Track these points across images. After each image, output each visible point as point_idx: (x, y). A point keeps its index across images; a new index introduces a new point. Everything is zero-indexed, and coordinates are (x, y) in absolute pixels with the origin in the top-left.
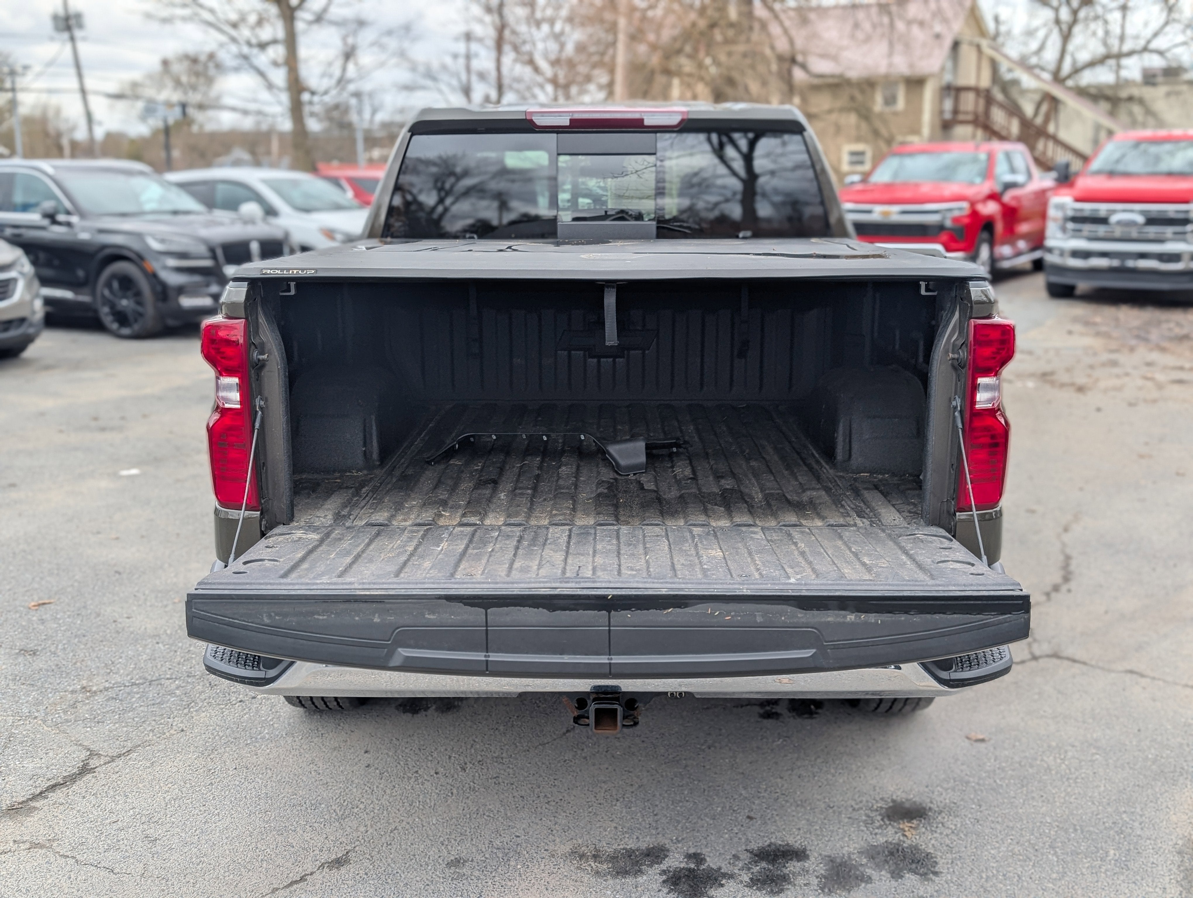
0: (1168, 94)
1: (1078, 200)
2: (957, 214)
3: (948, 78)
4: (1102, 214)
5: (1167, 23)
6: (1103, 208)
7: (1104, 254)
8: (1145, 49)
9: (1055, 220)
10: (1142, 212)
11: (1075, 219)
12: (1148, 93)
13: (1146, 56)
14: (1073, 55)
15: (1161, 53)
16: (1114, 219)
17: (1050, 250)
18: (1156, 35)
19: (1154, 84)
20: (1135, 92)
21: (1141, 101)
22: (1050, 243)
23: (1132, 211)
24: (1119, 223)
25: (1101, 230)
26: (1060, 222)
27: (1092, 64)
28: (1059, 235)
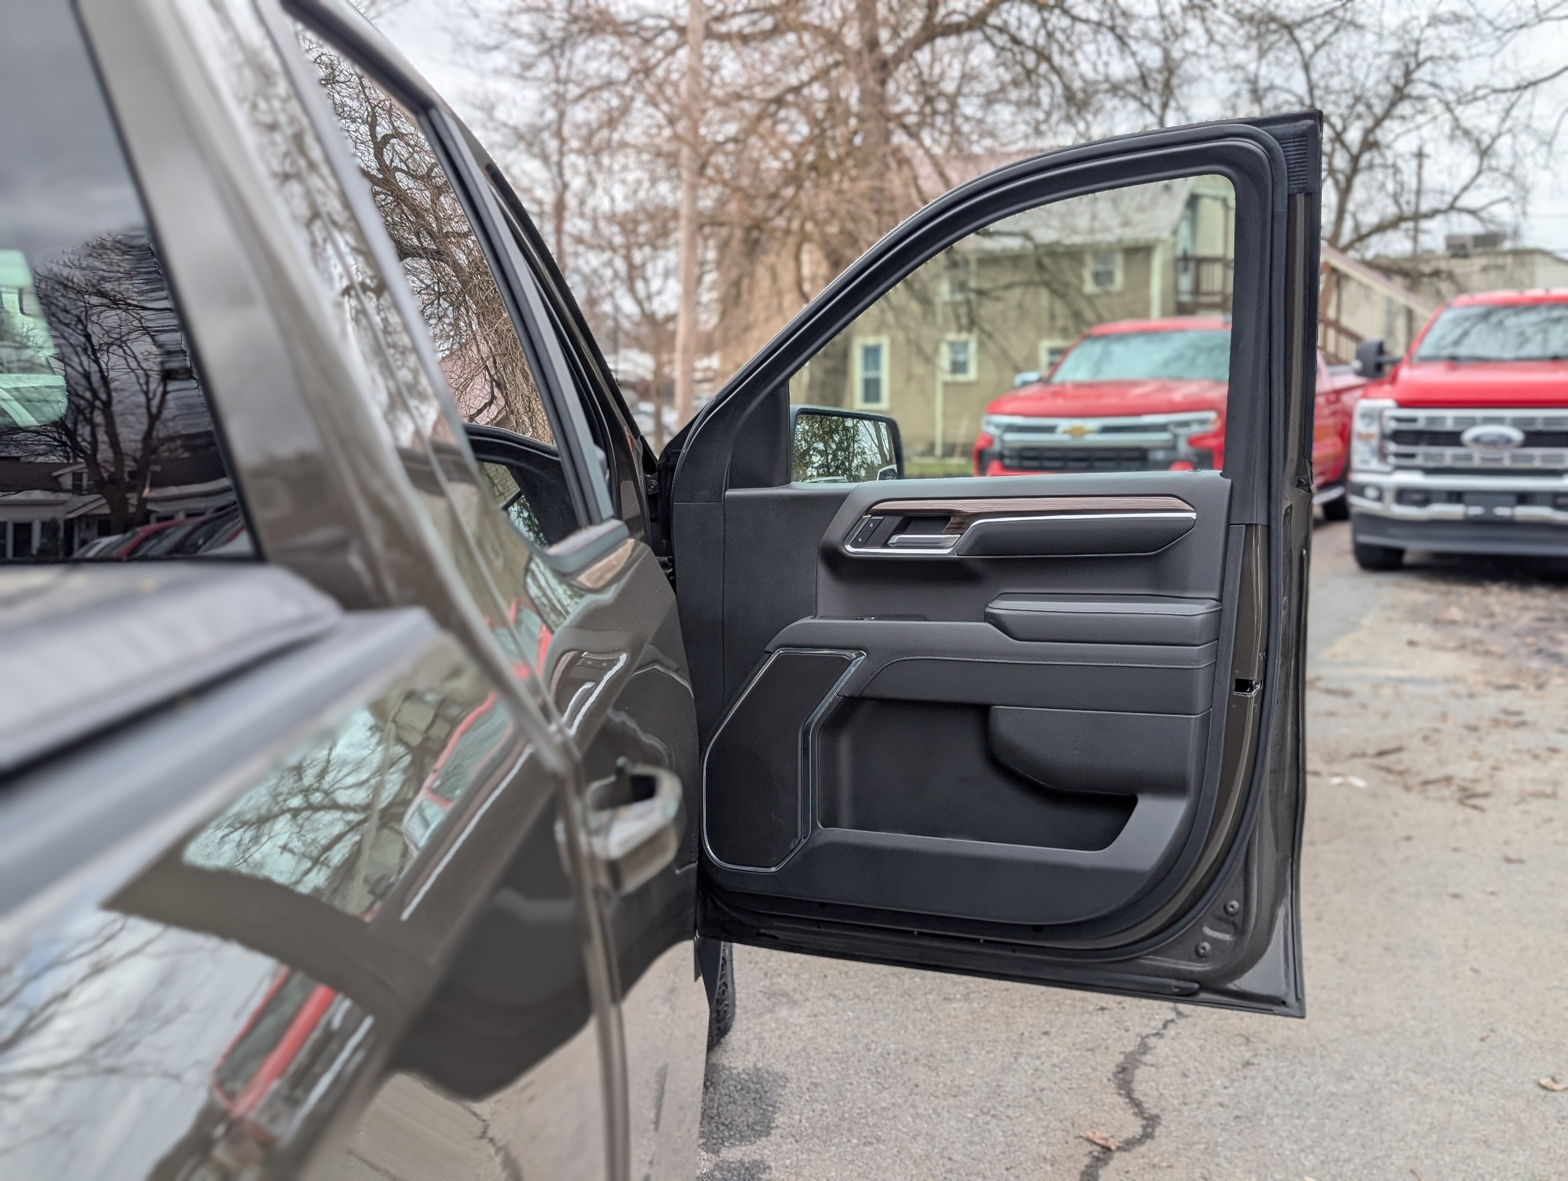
0: (1485, 269)
1: (1403, 404)
2: (1196, 429)
3: (1183, 243)
4: (1449, 426)
5: (1479, 173)
6: (1449, 417)
7: (1456, 496)
8: (1452, 208)
9: (1366, 437)
10: (1516, 423)
11: (1397, 436)
12: (1459, 267)
13: (1454, 217)
14: (1354, 216)
15: (1473, 212)
16: (1468, 435)
17: (1360, 490)
18: (1465, 189)
19: (1466, 256)
20: (1443, 265)
21: (1451, 276)
22: (1357, 478)
23: (1499, 421)
24: (1477, 440)
25: (1448, 455)
26: (1375, 442)
27: (1381, 228)
28: (1375, 464)
